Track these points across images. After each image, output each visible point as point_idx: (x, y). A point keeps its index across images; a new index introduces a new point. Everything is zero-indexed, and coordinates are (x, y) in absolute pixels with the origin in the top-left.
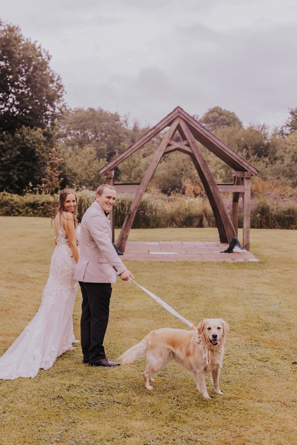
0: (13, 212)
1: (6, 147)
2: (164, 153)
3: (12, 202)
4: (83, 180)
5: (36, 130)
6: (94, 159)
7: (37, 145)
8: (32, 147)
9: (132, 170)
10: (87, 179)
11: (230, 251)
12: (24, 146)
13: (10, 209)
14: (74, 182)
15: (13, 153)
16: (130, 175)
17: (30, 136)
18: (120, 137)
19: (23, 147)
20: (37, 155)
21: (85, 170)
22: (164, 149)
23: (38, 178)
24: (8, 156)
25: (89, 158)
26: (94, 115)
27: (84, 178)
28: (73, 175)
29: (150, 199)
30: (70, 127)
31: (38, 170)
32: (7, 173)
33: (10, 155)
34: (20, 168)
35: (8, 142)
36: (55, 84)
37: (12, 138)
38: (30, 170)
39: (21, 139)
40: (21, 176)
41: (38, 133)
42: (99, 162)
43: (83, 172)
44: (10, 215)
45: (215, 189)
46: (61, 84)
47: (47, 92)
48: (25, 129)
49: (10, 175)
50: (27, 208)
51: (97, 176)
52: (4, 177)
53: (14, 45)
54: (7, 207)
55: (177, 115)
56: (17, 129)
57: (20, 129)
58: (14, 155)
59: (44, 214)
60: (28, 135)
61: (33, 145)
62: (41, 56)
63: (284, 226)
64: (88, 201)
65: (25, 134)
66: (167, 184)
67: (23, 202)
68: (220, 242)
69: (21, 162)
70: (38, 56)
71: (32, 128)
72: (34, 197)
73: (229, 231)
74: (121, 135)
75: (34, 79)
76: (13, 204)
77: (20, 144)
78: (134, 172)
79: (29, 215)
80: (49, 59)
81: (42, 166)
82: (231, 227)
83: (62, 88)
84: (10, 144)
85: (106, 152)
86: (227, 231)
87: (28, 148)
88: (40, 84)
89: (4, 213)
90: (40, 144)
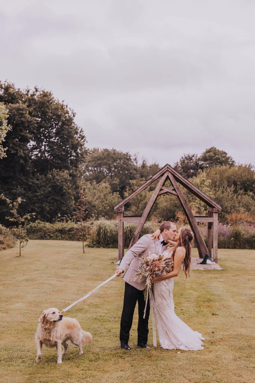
0: (45, 236)
1: (40, 185)
2: (158, 195)
3: (45, 229)
4: (100, 211)
5: (64, 172)
6: (109, 192)
7: (64, 183)
8: (61, 185)
9: (139, 203)
10: (103, 210)
11: (204, 263)
12: (55, 185)
13: (43, 234)
14: (93, 212)
15: (46, 190)
16: (138, 207)
17: (59, 176)
18: (131, 173)
19: (53, 185)
20: (65, 191)
21: (102, 203)
22: (158, 193)
23: (65, 209)
24: (42, 192)
25: (105, 192)
26: (108, 155)
27: (101, 209)
28: (92, 207)
29: (151, 226)
30: (88, 165)
31: (65, 203)
32: (41, 205)
33: (43, 191)
34: (51, 201)
35: (41, 181)
36: (78, 135)
37: (45, 178)
38: (59, 203)
39: (52, 178)
40: (52, 207)
41: (65, 174)
42: (113, 195)
43: (100, 205)
44: (43, 239)
45: (193, 220)
46: (83, 135)
47: (72, 142)
48: (55, 171)
49: (43, 207)
50: (56, 233)
51: (111, 207)
52: (38, 208)
53: (47, 107)
54: (40, 233)
55: (167, 169)
56: (49, 171)
57: (51, 171)
58: (47, 191)
59: (70, 238)
60: (58, 176)
61: (62, 183)
62: (68, 113)
63: (252, 247)
64: (105, 228)
65: (56, 175)
66: (169, 214)
67: (54, 228)
68: (199, 258)
69: (52, 197)
70: (65, 114)
71: (60, 170)
72: (62, 225)
73: (203, 249)
74: (131, 171)
75: (62, 132)
76: (46, 230)
77: (51, 182)
78: (141, 204)
79: (58, 239)
80: (74, 116)
81: (68, 200)
82: (205, 246)
83: (84, 138)
84: (43, 183)
85: (118, 186)
86: (202, 248)
87: (57, 186)
88: (67, 136)
89: (39, 237)
90: (67, 183)
